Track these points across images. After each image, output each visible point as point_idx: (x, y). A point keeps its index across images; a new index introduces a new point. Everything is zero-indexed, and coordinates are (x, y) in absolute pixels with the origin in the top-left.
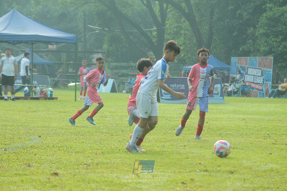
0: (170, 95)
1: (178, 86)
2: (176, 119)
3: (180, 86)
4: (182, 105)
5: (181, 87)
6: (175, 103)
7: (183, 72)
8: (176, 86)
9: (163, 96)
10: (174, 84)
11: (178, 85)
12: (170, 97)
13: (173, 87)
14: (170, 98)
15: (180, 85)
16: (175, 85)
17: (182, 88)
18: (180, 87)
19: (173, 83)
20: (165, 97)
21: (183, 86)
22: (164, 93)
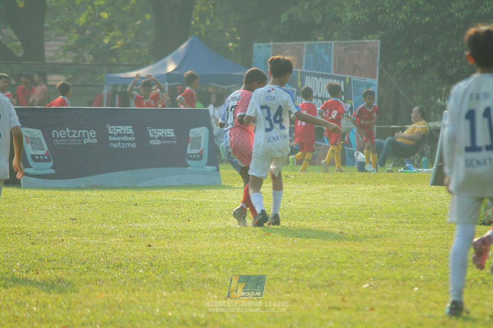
0: (51, 164)
1: (77, 134)
2: (55, 238)
3: (81, 133)
4: (86, 192)
5: (86, 137)
6: (67, 188)
7: (106, 91)
8: (71, 134)
9: (30, 167)
10: (65, 130)
11: (76, 131)
12: (51, 168)
13: (60, 138)
14: (53, 171)
15: (83, 132)
16: (68, 131)
17: (89, 140)
18: (82, 138)
19: (60, 126)
20: (36, 169)
21: (92, 133)
22: (33, 156)
